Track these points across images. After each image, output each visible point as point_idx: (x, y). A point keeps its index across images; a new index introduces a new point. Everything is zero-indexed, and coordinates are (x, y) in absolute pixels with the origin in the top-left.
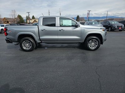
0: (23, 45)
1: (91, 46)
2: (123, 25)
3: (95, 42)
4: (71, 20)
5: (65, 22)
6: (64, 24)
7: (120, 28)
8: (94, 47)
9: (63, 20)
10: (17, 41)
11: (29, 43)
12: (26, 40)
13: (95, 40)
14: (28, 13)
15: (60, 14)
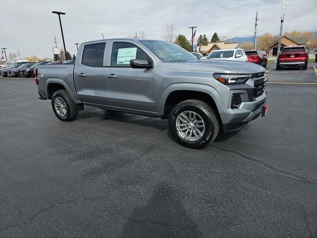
0: (55, 106)
4: (135, 48)
5: (122, 55)
6: (119, 60)
9: (119, 50)
10: (48, 96)
11: (63, 102)
12: (57, 95)
13: (195, 113)
14: (193, 28)
15: (282, 21)
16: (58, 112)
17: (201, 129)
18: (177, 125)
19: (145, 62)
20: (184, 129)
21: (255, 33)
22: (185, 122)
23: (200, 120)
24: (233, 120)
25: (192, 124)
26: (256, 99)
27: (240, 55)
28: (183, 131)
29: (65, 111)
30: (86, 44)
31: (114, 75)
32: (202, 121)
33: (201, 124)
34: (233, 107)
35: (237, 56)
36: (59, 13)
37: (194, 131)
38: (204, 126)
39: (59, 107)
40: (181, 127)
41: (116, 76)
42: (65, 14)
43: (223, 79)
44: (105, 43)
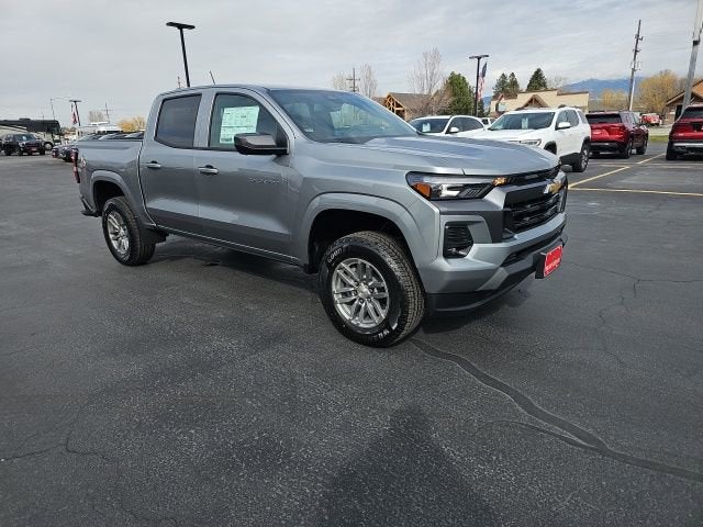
4: (257, 108)
6: (224, 135)
12: (113, 208)
13: (368, 264)
14: (479, 58)
15: (696, 43)
16: (115, 244)
17: (382, 302)
18: (334, 289)
19: (269, 141)
20: (348, 300)
21: (634, 70)
22: (352, 282)
23: (380, 280)
24: (451, 284)
25: (365, 289)
26: (516, 236)
27: (568, 124)
28: (346, 303)
29: (126, 242)
30: (167, 96)
31: (211, 167)
32: (384, 284)
33: (381, 290)
34: (447, 255)
35: (560, 125)
36: (181, 27)
37: (370, 305)
38: (386, 294)
39: (116, 234)
40: (345, 294)
41: (216, 171)
42: (193, 27)
43: (426, 185)
44: (200, 95)
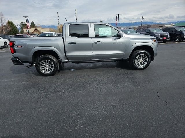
0: (40, 67)
1: (138, 64)
2: (169, 34)
3: (144, 57)
4: (111, 28)
5: (102, 31)
6: (101, 34)
7: (165, 38)
8: (142, 64)
9: (99, 28)
10: (31, 60)
11: (50, 63)
14: (26, 17)
29: (51, 69)
31: (100, 42)
38: (147, 59)
43: (155, 40)
